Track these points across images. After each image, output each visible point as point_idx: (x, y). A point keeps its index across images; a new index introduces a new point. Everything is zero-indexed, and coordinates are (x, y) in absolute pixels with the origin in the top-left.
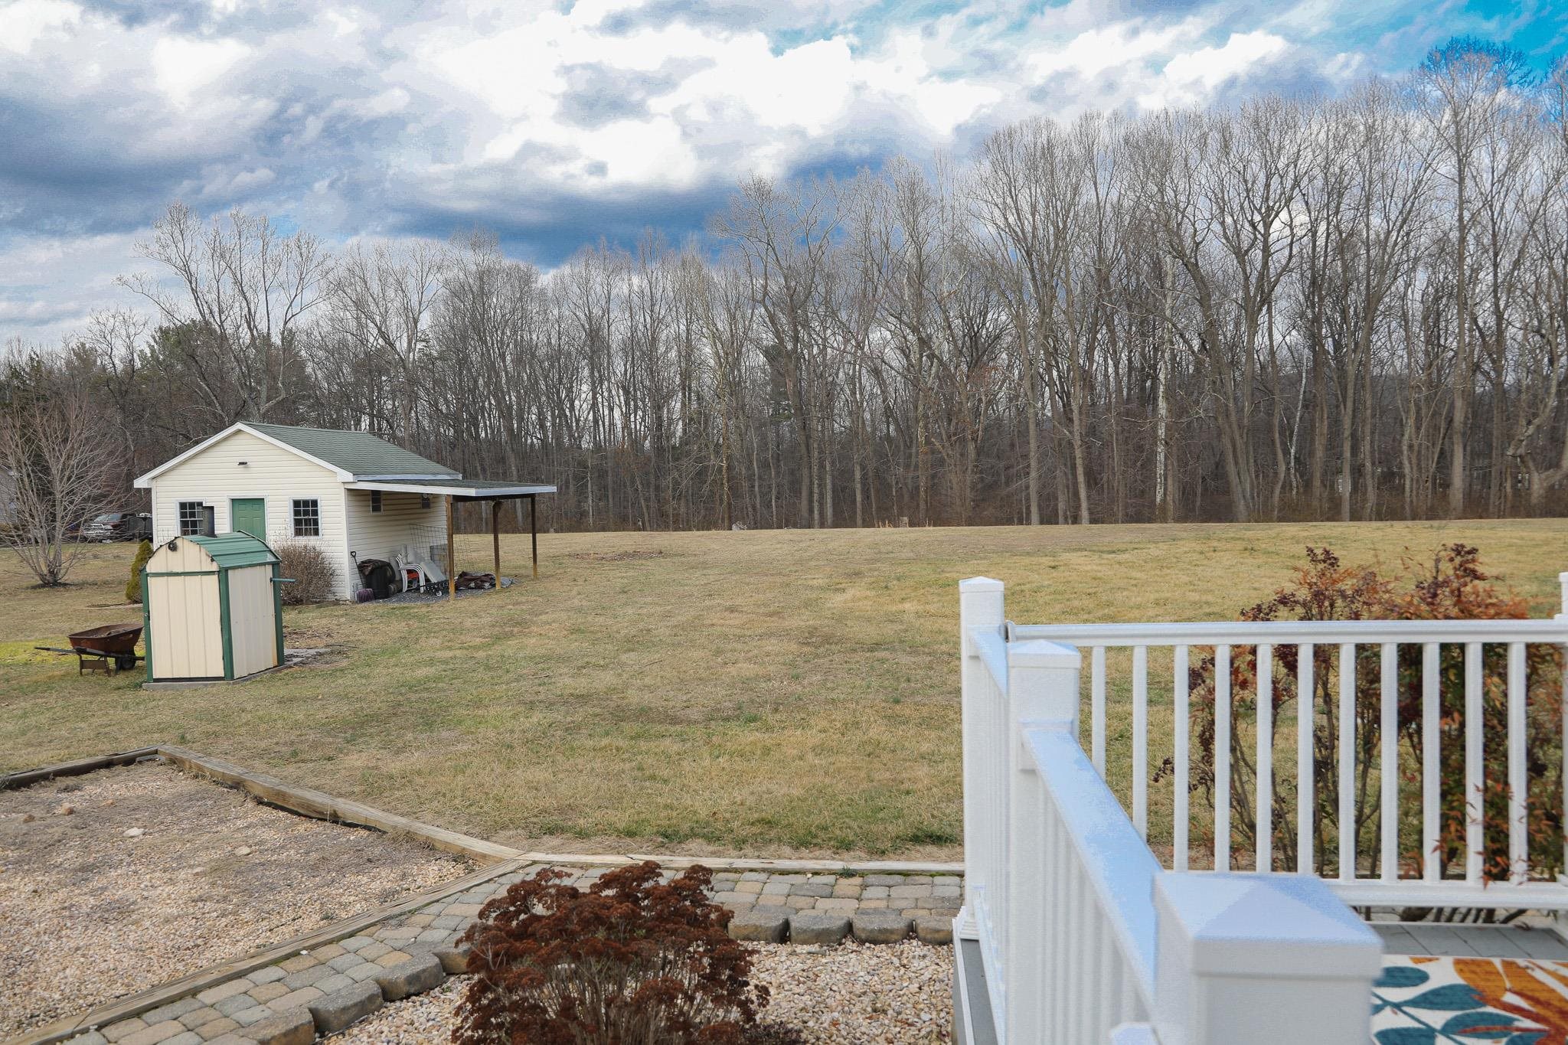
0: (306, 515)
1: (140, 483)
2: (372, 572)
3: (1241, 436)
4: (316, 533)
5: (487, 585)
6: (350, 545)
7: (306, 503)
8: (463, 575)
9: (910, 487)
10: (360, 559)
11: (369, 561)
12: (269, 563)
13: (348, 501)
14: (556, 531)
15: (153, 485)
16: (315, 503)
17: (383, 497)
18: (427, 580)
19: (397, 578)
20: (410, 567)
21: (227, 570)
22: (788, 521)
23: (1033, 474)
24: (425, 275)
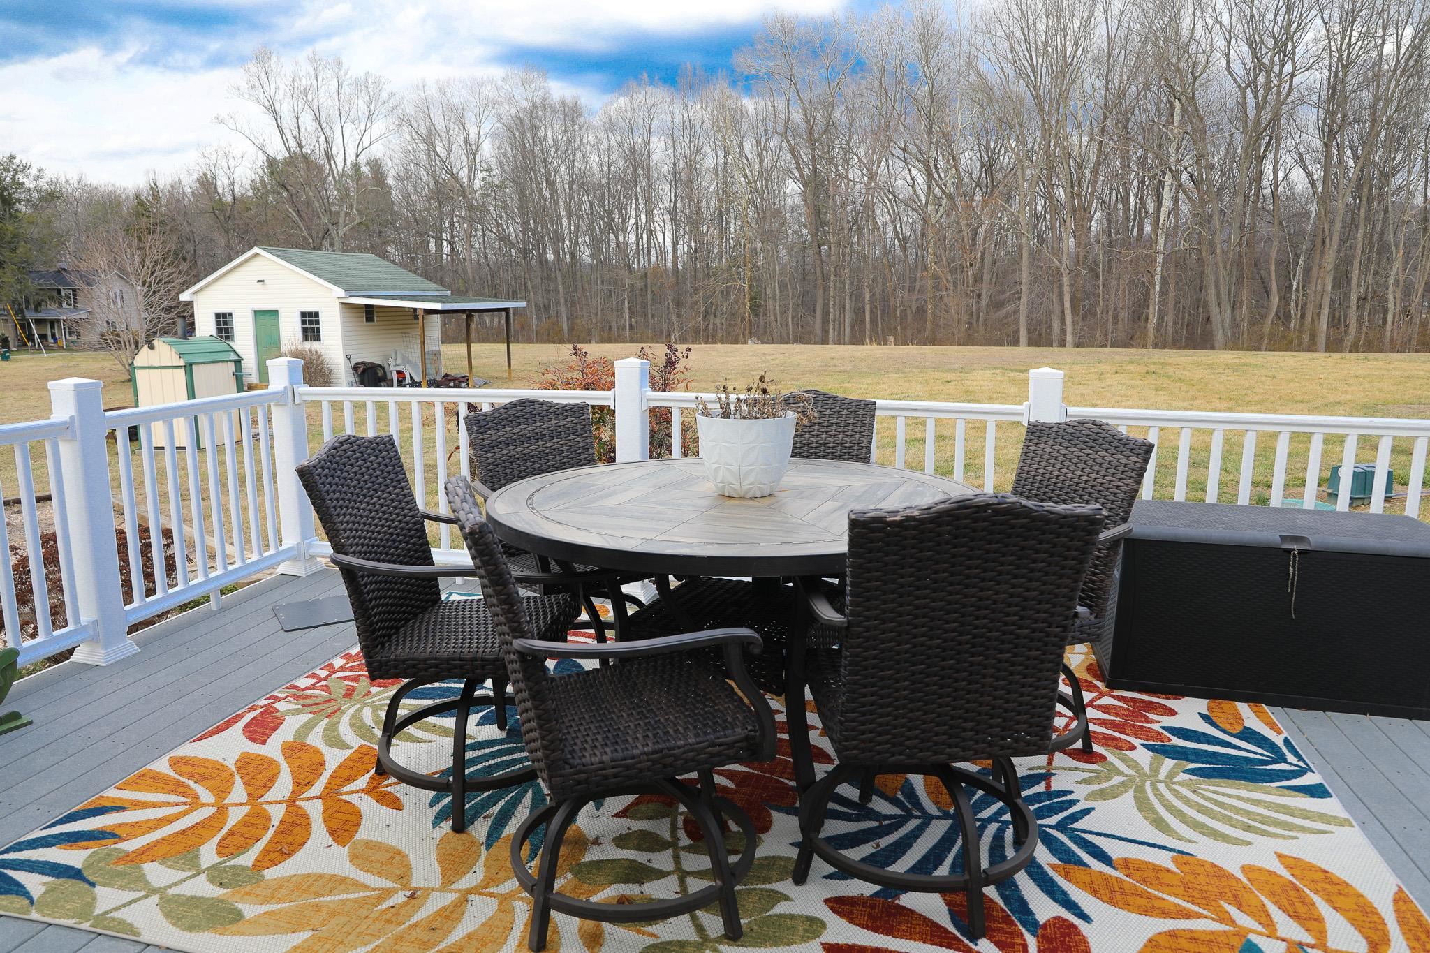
0: (310, 324)
1: (185, 297)
2: (364, 371)
3: (1225, 268)
4: (319, 339)
5: (464, 384)
6: (345, 350)
7: (310, 314)
8: (447, 375)
9: (914, 309)
10: (354, 361)
11: (362, 363)
12: (231, 361)
13: (342, 313)
14: (596, 342)
15: (194, 299)
16: (317, 314)
17: (375, 310)
18: (411, 378)
19: (389, 377)
20: (398, 368)
21: (191, 365)
22: (804, 338)
23: (1024, 299)
24: (482, 109)
